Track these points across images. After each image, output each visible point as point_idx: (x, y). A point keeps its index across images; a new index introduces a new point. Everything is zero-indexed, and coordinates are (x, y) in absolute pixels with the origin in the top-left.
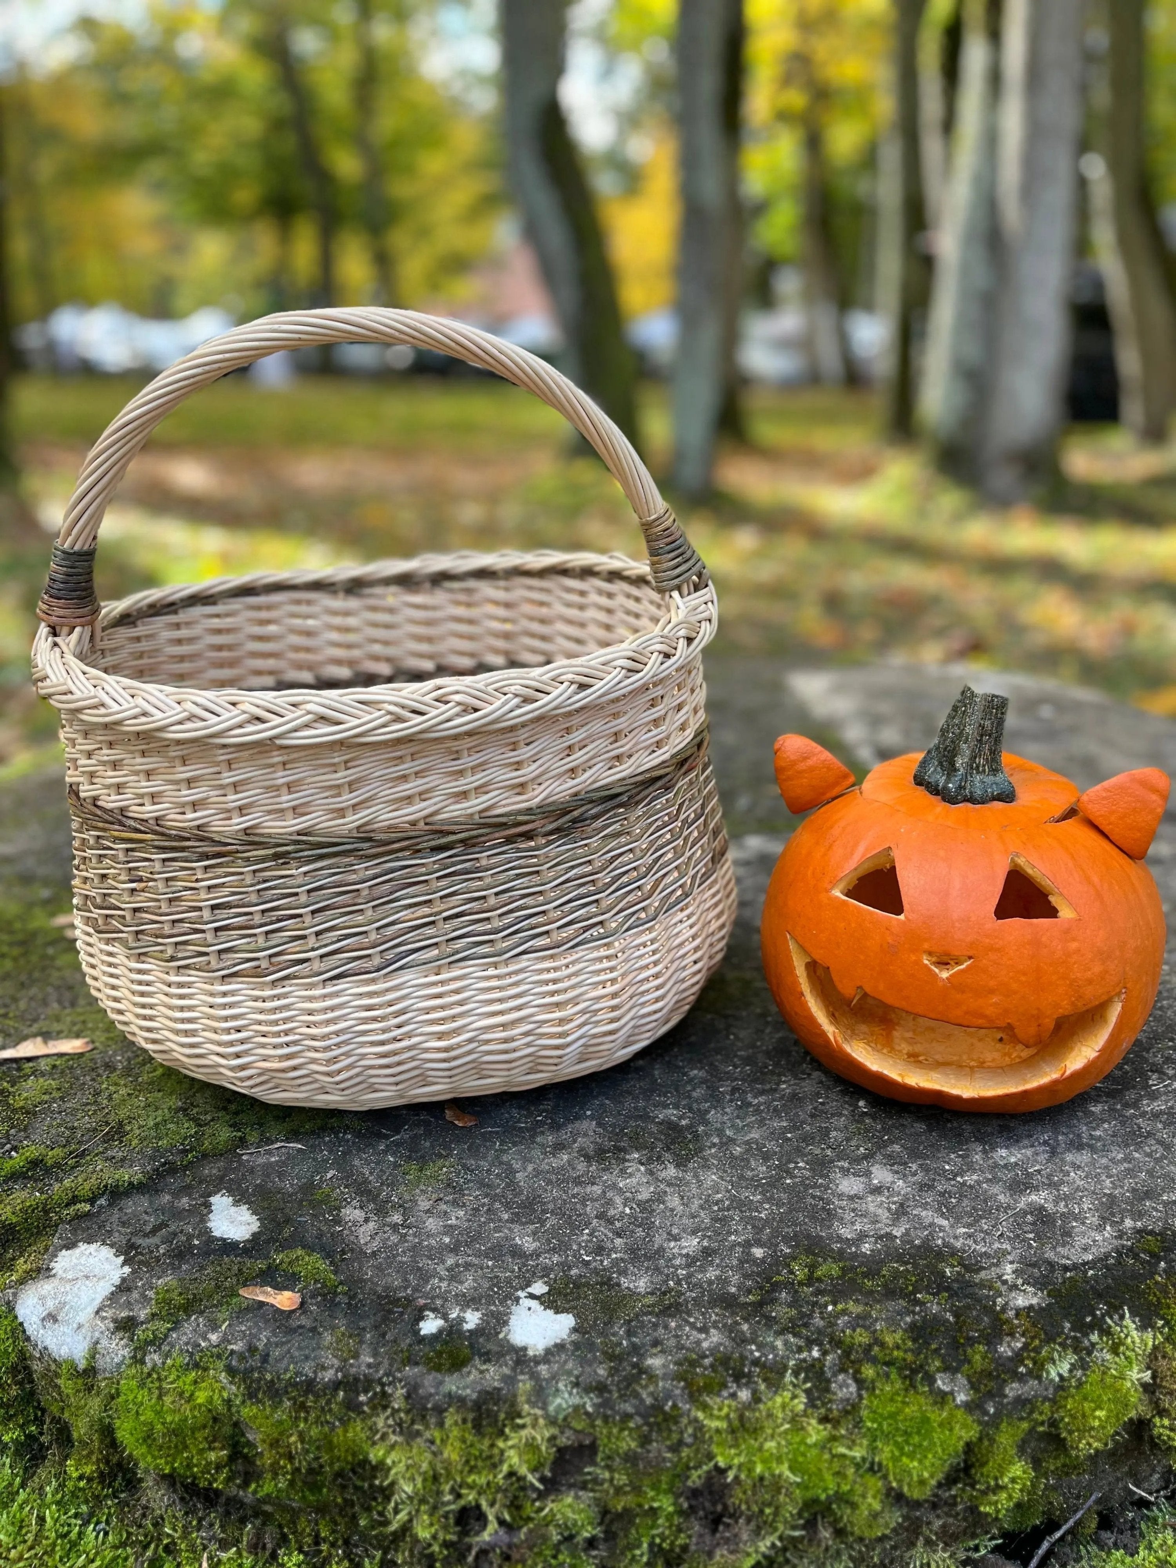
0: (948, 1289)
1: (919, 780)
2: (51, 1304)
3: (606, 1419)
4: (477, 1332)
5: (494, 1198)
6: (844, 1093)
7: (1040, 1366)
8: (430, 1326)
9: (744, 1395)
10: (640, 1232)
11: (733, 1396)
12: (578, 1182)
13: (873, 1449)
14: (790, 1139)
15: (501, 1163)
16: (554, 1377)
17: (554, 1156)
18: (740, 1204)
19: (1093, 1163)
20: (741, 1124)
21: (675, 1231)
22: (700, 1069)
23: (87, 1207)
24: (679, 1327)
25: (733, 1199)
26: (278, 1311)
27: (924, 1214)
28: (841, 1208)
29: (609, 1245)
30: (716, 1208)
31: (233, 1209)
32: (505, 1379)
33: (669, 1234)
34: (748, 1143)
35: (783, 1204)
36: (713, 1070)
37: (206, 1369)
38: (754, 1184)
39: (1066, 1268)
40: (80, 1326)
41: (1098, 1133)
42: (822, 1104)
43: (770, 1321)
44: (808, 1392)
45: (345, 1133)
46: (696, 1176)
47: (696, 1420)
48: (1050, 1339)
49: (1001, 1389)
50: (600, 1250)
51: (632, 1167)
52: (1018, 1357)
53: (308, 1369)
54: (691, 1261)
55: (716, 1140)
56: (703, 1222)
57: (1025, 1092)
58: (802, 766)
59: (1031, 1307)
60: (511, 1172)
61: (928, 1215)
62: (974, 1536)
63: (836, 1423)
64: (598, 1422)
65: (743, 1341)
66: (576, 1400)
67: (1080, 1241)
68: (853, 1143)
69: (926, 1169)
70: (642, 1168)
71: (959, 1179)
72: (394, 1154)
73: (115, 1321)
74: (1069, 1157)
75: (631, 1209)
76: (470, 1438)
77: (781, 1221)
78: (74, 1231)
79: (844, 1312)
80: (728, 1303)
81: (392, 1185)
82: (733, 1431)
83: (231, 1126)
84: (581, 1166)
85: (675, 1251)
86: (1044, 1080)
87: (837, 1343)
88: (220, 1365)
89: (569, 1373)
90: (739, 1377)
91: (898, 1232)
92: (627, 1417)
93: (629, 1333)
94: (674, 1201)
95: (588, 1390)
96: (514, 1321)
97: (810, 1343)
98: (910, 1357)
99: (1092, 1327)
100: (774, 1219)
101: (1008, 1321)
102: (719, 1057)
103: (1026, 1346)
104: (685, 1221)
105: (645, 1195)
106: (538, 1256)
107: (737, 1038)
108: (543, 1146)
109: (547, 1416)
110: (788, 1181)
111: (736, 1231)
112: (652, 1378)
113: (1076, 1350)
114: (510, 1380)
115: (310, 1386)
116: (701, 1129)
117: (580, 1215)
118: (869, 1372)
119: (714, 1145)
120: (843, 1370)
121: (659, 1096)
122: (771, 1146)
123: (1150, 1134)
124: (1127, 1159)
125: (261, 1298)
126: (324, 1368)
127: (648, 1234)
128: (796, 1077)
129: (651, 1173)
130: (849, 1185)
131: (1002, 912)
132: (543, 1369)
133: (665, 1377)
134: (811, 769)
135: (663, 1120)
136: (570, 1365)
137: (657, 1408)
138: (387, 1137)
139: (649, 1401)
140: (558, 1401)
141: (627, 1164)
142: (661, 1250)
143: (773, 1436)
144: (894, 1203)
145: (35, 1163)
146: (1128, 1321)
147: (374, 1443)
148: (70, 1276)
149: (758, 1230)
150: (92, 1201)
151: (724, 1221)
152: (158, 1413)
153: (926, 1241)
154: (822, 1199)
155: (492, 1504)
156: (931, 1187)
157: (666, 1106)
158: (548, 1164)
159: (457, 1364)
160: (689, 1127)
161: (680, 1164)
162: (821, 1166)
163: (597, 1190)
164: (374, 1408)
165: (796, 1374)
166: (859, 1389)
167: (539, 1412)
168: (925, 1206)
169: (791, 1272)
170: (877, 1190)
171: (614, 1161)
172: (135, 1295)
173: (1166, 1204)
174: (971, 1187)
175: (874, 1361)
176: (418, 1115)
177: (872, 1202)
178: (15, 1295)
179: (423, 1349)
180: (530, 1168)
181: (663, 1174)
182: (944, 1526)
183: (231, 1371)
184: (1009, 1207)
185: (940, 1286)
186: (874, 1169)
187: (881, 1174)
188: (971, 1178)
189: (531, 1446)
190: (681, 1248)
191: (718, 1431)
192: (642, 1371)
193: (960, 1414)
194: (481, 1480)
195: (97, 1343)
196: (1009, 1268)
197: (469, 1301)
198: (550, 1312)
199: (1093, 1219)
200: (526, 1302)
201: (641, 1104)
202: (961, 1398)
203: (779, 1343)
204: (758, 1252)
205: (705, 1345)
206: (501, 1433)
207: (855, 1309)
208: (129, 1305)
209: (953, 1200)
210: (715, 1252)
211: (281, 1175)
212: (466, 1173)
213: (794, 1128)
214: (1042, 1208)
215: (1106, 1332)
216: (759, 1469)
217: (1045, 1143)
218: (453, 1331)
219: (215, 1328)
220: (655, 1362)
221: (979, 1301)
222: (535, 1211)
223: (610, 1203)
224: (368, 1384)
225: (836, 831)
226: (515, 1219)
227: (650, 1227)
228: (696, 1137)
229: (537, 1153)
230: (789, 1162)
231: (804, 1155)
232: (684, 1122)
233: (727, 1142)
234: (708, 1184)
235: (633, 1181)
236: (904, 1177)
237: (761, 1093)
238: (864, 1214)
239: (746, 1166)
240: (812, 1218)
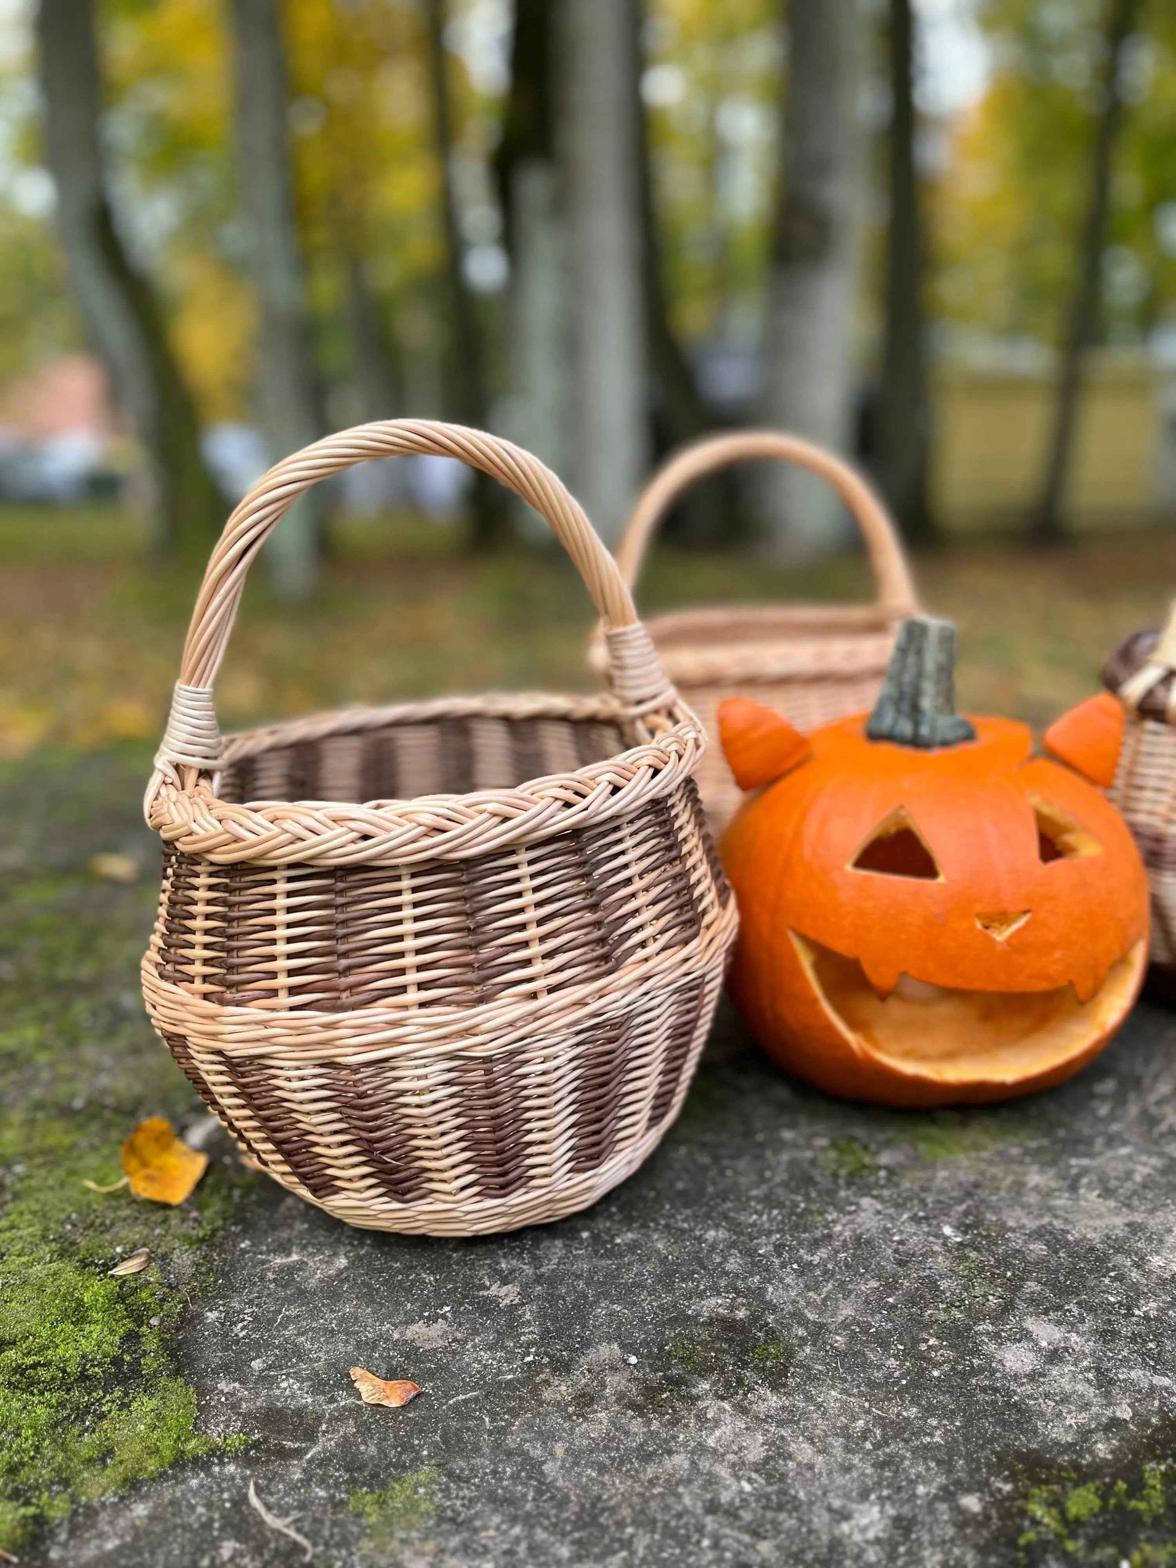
5: (529, 1521)
10: (786, 1521)
12: (643, 1455)
14: (893, 1307)
15: (509, 1454)
17: (586, 1419)
20: (818, 1299)
21: (837, 1503)
22: (717, 1227)
25: (880, 1421)
27: (1133, 1374)
28: (1030, 1397)
30: (868, 1446)
33: (830, 1509)
34: (845, 1325)
35: (952, 1412)
36: (735, 1227)
42: (901, 1242)
45: (222, 1464)
46: (809, 1399)
51: (712, 1407)
54: (889, 1548)
55: (801, 1332)
56: (864, 1474)
60: (533, 1467)
61: (1140, 1376)
68: (978, 1291)
69: (1091, 1309)
70: (726, 1405)
71: (1137, 1312)
72: (322, 1482)
75: (750, 1480)
77: (967, 1440)
83: (10, 1498)
84: (636, 1426)
85: (857, 1537)
91: (1124, 1413)
94: (804, 1451)
100: (955, 1441)
102: (729, 1205)
104: (840, 1480)
105: (756, 1452)
107: (736, 1173)
108: (559, 1405)
110: (936, 1373)
111: (919, 1476)
116: (770, 1319)
117: (679, 1516)
119: (803, 1341)
121: (683, 1280)
122: (876, 1322)
127: (800, 1519)
129: (742, 1410)
130: (1017, 1358)
135: (711, 1318)
138: (298, 1453)
141: (701, 1404)
142: (836, 1544)
144: (1088, 1369)
149: (946, 1464)
151: (894, 1464)
153: (1164, 1416)
154: (996, 1390)
156: (1114, 1334)
157: (701, 1295)
158: (582, 1435)
160: (754, 1319)
162: (960, 1338)
163: (680, 1461)
168: (1127, 1364)
169: (1036, 1522)
170: (1055, 1356)
171: (678, 1404)
174: (1157, 1319)
176: (332, 1400)
177: (1061, 1375)
180: (560, 1449)
181: (761, 1408)
186: (1030, 1323)
187: (1044, 1332)
188: (1150, 1307)
190: (864, 1530)
201: (667, 1299)
204: (972, 1503)
209: (1151, 1345)
210: (913, 1521)
212: (460, 1488)
213: (891, 1287)
222: (604, 1529)
223: (711, 1481)
227: (795, 1506)
228: (771, 1334)
229: (555, 1420)
230: (916, 1341)
231: (927, 1327)
232: (741, 1314)
233: (818, 1332)
234: (833, 1407)
235: (725, 1431)
236: (1072, 1327)
237: (815, 1244)
238: (1065, 1399)
239: (866, 1365)
240: (1004, 1423)
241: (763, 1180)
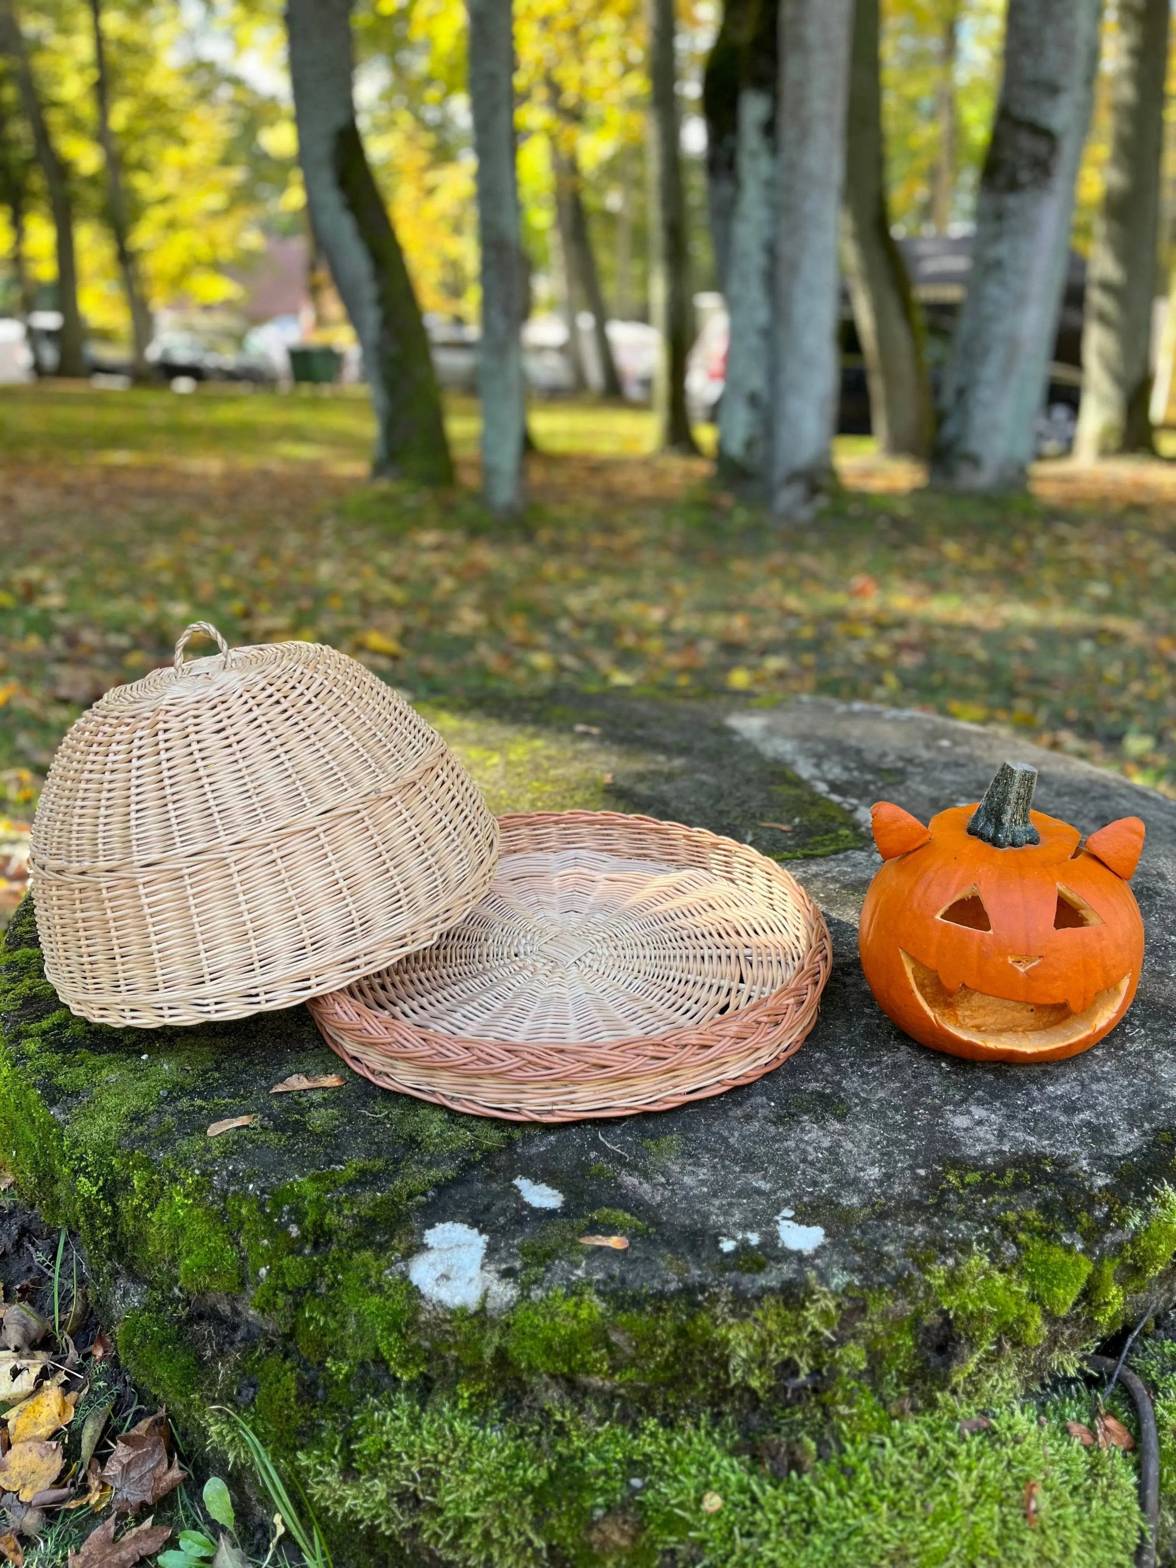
0: (1053, 1180)
1: (972, 832)
2: (441, 1269)
3: (870, 1288)
4: (761, 1246)
5: (722, 1157)
6: (928, 1058)
7: (1123, 1221)
8: (728, 1246)
9: (951, 1262)
10: (836, 1169)
11: (944, 1263)
12: (774, 1140)
13: (1033, 1286)
14: (906, 1095)
15: (714, 1133)
16: (828, 1266)
17: (749, 1124)
18: (896, 1142)
19: (1110, 1089)
20: (868, 1088)
21: (860, 1165)
23: (424, 1199)
24: (894, 1225)
25: (886, 1138)
26: (614, 1250)
27: (1017, 1134)
28: (962, 1137)
29: (819, 1179)
30: (879, 1147)
31: (536, 1188)
32: (795, 1271)
33: (856, 1167)
34: (879, 1100)
35: (923, 1139)
36: (831, 1053)
37: (581, 1294)
38: (895, 1127)
39: (1119, 1159)
40: (471, 1280)
41: (1106, 1069)
42: (917, 1068)
43: (951, 1214)
44: (989, 1255)
46: (855, 1127)
47: (925, 1281)
48: (1124, 1203)
49: (1101, 1238)
50: (815, 1184)
51: (808, 1126)
52: (1108, 1217)
53: (657, 1284)
54: (880, 1183)
55: (856, 1101)
56: (874, 1156)
57: (1070, 1046)
58: (894, 827)
59: (1106, 1186)
60: (725, 1140)
61: (1020, 1135)
62: (1086, 1341)
63: (1009, 1272)
64: (866, 1290)
65: (939, 1229)
66: (847, 1279)
67: (1122, 1141)
68: (950, 1093)
69: (1006, 1105)
70: (815, 1126)
71: (1030, 1109)
72: (631, 1135)
73: (498, 1272)
74: (1094, 1087)
75: (822, 1153)
76: (783, 1312)
77: (926, 1150)
78: (425, 1215)
79: (994, 1202)
80: (918, 1206)
81: (642, 1157)
82: (948, 1285)
84: (772, 1129)
85: (866, 1177)
86: (1082, 1036)
87: (998, 1222)
88: (591, 1290)
89: (837, 1262)
90: (943, 1250)
91: (1006, 1148)
92: (881, 1285)
93: (864, 1233)
94: (849, 1146)
95: (852, 1271)
96: (783, 1235)
97: (981, 1224)
98: (1045, 1224)
99: (1147, 1193)
100: (921, 1149)
101: (1095, 1196)
103: (1111, 1209)
104: (863, 1157)
105: (826, 1143)
106: (775, 1192)
108: (736, 1118)
109: (831, 1292)
110: (919, 1123)
111: (900, 1160)
112: (890, 1258)
113: (1141, 1208)
114: (800, 1272)
115: (660, 1295)
116: (842, 1094)
117: (789, 1162)
118: (1022, 1237)
119: (856, 1105)
120: (1006, 1238)
122: (895, 1101)
123: (1139, 1067)
124: (1130, 1084)
125: (598, 1243)
126: (667, 1282)
127: (842, 1169)
128: (890, 1051)
129: (823, 1128)
130: (961, 1121)
131: (1059, 923)
132: (818, 1261)
133: (899, 1257)
134: (900, 829)
135: (812, 1091)
136: (835, 1258)
137: (900, 1276)
139: (894, 1273)
140: (835, 1281)
141: (803, 1124)
142: (856, 1178)
143: (974, 1286)
144: (995, 1130)
145: (363, 1172)
146: (1167, 1187)
147: (717, 1326)
148: (446, 1246)
149: (914, 1157)
150: (424, 1194)
151: (889, 1154)
152: (554, 1330)
153: (1025, 1152)
154: (946, 1133)
155: (801, 1356)
156: (1015, 1117)
157: (809, 1081)
158: (747, 1130)
159: (760, 1267)
160: (834, 1094)
161: (841, 1118)
162: (936, 1111)
163: (791, 1144)
164: (712, 1303)
165: (979, 1244)
166: (1018, 1248)
167: (825, 1289)
168: (1016, 1129)
169: (948, 1182)
170: (980, 1123)
171: (792, 1123)
172: (503, 1253)
173: (1166, 1111)
174: (1040, 1114)
175: (1022, 1230)
177: (981, 1130)
178: (407, 1266)
179: (730, 1261)
180: (736, 1134)
181: (832, 1128)
182: (1071, 1335)
183: (599, 1292)
184: (1069, 1124)
185: (1048, 1179)
186: (973, 1109)
187: (979, 1113)
188: (1038, 1108)
189: (825, 1314)
190: (870, 1175)
191: (940, 1286)
192: (882, 1255)
193: (1081, 1256)
194: (793, 1339)
195: (488, 1289)
196: (1084, 1163)
197: (746, 1227)
198: (804, 1227)
199: (1123, 1126)
200: (786, 1223)
201: (791, 1081)
202: (1079, 1246)
203: (962, 1227)
204: (922, 1172)
205: (916, 1233)
206: (803, 1307)
207: (1002, 1200)
208: (503, 1260)
209: (1032, 1124)
210: (893, 1175)
211: (555, 1159)
212: (691, 1143)
213: (907, 1086)
214: (1089, 1123)
215: (1155, 1194)
216: (970, 1307)
217: (1075, 1079)
218: (744, 1247)
219: (577, 1266)
220: (890, 1248)
221: (1073, 1185)
222: (755, 1163)
223: (804, 1151)
224: (703, 1288)
225: (930, 874)
226: (744, 1170)
227: (841, 1164)
228: (842, 1101)
229: (734, 1123)
230: (913, 1110)
231: (920, 1105)
232: (828, 1091)
233: (865, 1102)
234: (866, 1131)
235: (813, 1135)
236: (994, 1112)
237: (871, 1065)
238: (979, 1139)
239: (885, 1116)
240: (946, 1146)
241: (850, 1032)
